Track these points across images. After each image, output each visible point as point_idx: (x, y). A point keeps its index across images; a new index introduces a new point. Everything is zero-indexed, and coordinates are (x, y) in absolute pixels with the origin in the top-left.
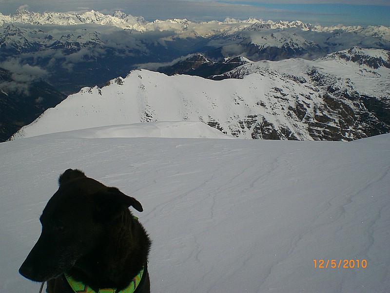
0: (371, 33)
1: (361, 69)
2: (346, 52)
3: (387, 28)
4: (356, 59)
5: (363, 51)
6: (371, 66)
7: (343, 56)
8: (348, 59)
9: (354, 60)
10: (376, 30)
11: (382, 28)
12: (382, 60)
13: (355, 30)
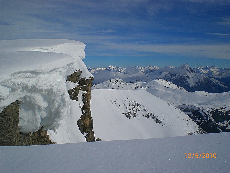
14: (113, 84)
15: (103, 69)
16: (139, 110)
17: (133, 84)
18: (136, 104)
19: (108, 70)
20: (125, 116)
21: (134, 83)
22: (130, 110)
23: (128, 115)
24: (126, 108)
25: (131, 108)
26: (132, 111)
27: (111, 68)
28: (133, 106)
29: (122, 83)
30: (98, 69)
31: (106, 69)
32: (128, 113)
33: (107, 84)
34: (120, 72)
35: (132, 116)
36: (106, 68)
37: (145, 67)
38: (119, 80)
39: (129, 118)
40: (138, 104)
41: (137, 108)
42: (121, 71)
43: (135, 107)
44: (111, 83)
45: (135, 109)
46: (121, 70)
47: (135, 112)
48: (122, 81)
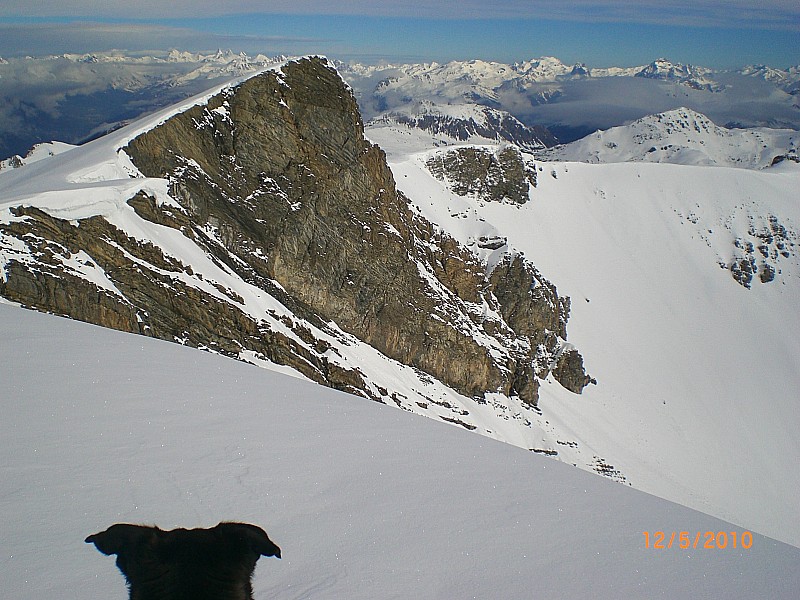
0: (458, 76)
1: (436, 142)
2: (406, 111)
3: (487, 65)
4: (427, 123)
5: (439, 109)
6: (454, 136)
7: (403, 120)
8: (412, 124)
9: (422, 125)
10: (466, 69)
11: (479, 65)
12: (475, 124)
13: (428, 70)
14: (669, 130)
15: (631, 72)
16: (785, 255)
17: (744, 133)
18: (775, 229)
19: (650, 76)
20: (728, 274)
21: (749, 131)
22: (750, 250)
23: (742, 272)
24: (736, 244)
25: (756, 242)
26: (757, 255)
27: (662, 67)
28: (762, 236)
29: (701, 129)
30: (612, 72)
31: (644, 70)
32: (744, 264)
33: (647, 131)
34: (696, 86)
35: (756, 277)
36: (642, 68)
37: (787, 70)
38: (692, 116)
39: (746, 283)
40: (782, 229)
41: (780, 246)
42: (699, 81)
43: (769, 241)
44: (660, 127)
45: (772, 247)
46: (697, 76)
47: (769, 261)
48: (704, 119)
